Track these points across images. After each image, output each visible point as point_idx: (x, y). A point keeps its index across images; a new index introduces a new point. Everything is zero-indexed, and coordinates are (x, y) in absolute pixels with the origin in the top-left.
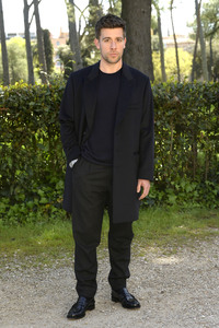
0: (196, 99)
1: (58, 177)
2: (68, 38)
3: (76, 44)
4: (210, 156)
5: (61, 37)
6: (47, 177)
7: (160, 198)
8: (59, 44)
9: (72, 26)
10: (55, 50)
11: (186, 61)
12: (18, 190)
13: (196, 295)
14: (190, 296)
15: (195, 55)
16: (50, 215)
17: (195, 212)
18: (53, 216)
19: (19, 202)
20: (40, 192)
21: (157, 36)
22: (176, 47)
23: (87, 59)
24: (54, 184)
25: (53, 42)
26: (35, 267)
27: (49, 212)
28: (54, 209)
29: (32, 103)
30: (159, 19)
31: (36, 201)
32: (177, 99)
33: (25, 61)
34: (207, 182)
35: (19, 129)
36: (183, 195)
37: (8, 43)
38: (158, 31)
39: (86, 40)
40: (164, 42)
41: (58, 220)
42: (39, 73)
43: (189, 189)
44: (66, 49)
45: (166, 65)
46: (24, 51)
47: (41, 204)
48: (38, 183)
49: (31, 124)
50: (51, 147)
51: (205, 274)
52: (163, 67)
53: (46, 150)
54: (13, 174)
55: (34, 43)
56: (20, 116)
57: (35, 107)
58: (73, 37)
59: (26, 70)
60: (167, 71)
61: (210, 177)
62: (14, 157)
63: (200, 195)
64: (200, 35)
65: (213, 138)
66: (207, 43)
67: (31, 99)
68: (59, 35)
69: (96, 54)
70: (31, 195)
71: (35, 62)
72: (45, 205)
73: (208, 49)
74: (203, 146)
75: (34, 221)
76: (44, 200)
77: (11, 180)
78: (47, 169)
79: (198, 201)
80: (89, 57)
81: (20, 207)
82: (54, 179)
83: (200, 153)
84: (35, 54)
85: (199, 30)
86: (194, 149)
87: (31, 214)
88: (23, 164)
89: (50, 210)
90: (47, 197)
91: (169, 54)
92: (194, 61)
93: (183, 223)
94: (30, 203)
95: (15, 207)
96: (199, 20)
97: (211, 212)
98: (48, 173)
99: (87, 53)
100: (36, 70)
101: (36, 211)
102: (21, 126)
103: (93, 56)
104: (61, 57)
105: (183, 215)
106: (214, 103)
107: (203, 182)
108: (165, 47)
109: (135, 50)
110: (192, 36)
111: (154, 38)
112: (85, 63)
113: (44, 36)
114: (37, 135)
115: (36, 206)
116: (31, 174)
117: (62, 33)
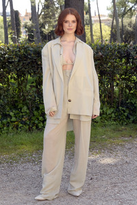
0: (113, 54)
1: (23, 104)
2: (31, 16)
3: (36, 20)
4: (122, 92)
5: (26, 15)
6: (16, 104)
8: (25, 20)
9: (33, 8)
10: (22, 24)
11: (107, 32)
13: (114, 181)
14: (110, 181)
15: (112, 28)
16: (17, 129)
17: (113, 127)
18: (19, 129)
20: (11, 114)
21: (88, 16)
22: (100, 23)
23: (43, 29)
24: (21, 109)
25: (21, 19)
27: (17, 127)
28: (20, 125)
29: (7, 56)
30: (89, 5)
31: (9, 119)
32: (100, 54)
34: (120, 108)
36: (105, 116)
38: (89, 12)
39: (42, 18)
40: (93, 19)
41: (23, 132)
42: (12, 38)
43: (109, 112)
44: (29, 23)
45: (94, 33)
47: (12, 122)
48: (11, 109)
49: (6, 69)
50: (19, 84)
51: (119, 167)
52: (92, 35)
53: (16, 86)
55: (8, 19)
57: (9, 59)
58: (34, 15)
59: (3, 36)
60: (94, 38)
61: (122, 104)
63: (116, 116)
64: (115, 15)
65: (123, 79)
66: (120, 20)
69: (49, 26)
70: (6, 116)
71: (10, 31)
72: (14, 122)
73: (120, 24)
74: (117, 84)
75: (7, 133)
76: (14, 119)
78: (16, 99)
79: (115, 120)
80: (45, 28)
82: (20, 105)
83: (116, 89)
84: (9, 26)
85: (115, 12)
86: (112, 87)
87: (5, 128)
89: (17, 126)
90: (16, 117)
91: (96, 27)
92: (111, 31)
93: (105, 134)
94: (5, 121)
96: (114, 6)
97: (123, 127)
98: (16, 101)
99: (43, 26)
100: (9, 36)
101: (8, 126)
103: (47, 27)
105: (105, 129)
106: (124, 57)
107: (118, 107)
108: (93, 23)
110: (110, 16)
111: (86, 16)
112: (42, 32)
113: (15, 14)
114: (10, 76)
115: (8, 123)
116: (6, 102)
117: (27, 13)
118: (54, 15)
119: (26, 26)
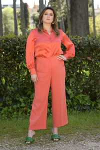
1: (32, 91)
2: (38, 8)
6: (26, 91)
7: (93, 105)
8: (33, 12)
9: (41, 1)
10: (31, 15)
12: (8, 98)
16: (26, 114)
18: (28, 114)
19: (8, 106)
20: (21, 100)
24: (30, 95)
25: (29, 11)
26: (17, 145)
28: (29, 110)
29: (17, 47)
31: (18, 105)
33: (13, 21)
35: (10, 62)
37: (3, 10)
38: (92, 5)
40: (95, 11)
42: (21, 28)
44: (37, 15)
45: (96, 24)
46: (12, 15)
47: (21, 107)
48: (20, 95)
49: (17, 59)
52: (94, 26)
53: (25, 75)
54: (5, 89)
55: (18, 11)
56: (10, 54)
57: (19, 49)
58: (42, 7)
59: (13, 27)
60: (97, 29)
62: (6, 79)
67: (18, 44)
68: (33, 6)
70: (16, 102)
72: (24, 107)
75: (17, 117)
76: (23, 105)
77: (4, 92)
78: (25, 86)
81: (9, 108)
82: (29, 92)
84: (19, 17)
87: (15, 113)
88: (11, 83)
89: (26, 111)
90: (25, 103)
91: (98, 19)
94: (15, 106)
95: (6, 109)
98: (26, 89)
100: (19, 26)
101: (18, 111)
102: (11, 60)
104: (34, 19)
108: (96, 15)
109: (79, 17)
111: (90, 9)
113: (24, 7)
114: (20, 66)
115: (18, 108)
116: (16, 89)
117: (35, 6)
118: (60, 7)
119: (33, 18)
